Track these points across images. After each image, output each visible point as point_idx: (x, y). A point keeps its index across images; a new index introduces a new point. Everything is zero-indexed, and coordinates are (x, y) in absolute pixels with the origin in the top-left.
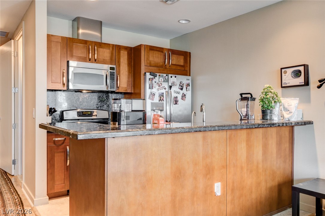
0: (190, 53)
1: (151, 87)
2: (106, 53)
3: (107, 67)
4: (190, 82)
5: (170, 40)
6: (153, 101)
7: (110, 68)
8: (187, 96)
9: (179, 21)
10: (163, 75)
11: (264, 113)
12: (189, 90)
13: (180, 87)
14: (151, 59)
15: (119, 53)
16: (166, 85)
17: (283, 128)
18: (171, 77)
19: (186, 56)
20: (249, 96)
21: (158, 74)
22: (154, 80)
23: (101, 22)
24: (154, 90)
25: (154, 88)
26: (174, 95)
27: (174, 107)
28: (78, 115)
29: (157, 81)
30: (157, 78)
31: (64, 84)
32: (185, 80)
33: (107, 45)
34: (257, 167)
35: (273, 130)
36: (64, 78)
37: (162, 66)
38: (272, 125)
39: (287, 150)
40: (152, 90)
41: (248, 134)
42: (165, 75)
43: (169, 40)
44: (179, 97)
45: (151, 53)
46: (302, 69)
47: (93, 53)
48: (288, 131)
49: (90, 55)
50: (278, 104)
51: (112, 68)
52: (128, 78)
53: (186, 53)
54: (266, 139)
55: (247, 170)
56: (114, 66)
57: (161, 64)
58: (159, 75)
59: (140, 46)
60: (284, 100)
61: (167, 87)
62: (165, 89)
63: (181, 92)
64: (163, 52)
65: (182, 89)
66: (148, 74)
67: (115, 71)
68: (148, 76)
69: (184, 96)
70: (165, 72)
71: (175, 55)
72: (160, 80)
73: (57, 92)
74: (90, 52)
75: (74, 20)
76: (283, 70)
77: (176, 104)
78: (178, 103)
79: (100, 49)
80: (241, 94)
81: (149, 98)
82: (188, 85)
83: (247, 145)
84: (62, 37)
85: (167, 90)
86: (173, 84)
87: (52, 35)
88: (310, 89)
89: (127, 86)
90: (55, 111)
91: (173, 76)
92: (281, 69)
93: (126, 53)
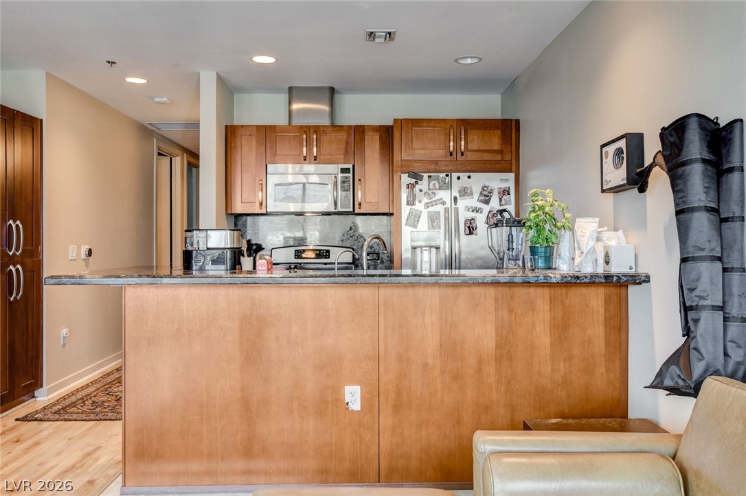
0: (518, 121)
1: (411, 202)
2: (336, 144)
3: (334, 169)
6: (416, 228)
7: (342, 169)
9: (456, 61)
10: (438, 176)
12: (508, 203)
13: (483, 198)
14: (416, 145)
15: (362, 140)
16: (445, 195)
18: (459, 178)
19: (511, 128)
21: (426, 176)
22: (418, 187)
23: (332, 91)
24: (419, 206)
25: (417, 202)
26: (464, 215)
28: (295, 255)
29: (425, 189)
30: (425, 182)
31: (261, 204)
32: (495, 181)
34: (479, 371)
36: (261, 194)
37: (441, 157)
40: (414, 207)
42: (443, 175)
43: (499, 96)
45: (417, 132)
48: (603, 297)
49: (304, 150)
51: (344, 171)
53: (506, 122)
54: (511, 312)
55: (443, 372)
56: (350, 166)
57: (440, 152)
58: (430, 177)
61: (447, 199)
62: (443, 203)
64: (445, 128)
65: (487, 202)
66: (404, 176)
67: (351, 175)
68: (405, 179)
69: (492, 217)
70: (449, 167)
72: (431, 187)
74: (304, 144)
76: (604, 150)
77: (471, 233)
78: (477, 231)
79: (325, 137)
81: (407, 223)
82: (506, 192)
84: (257, 127)
85: (448, 205)
86: (463, 192)
87: (242, 126)
88: (646, 196)
91: (464, 176)
92: (602, 146)
93: (376, 137)
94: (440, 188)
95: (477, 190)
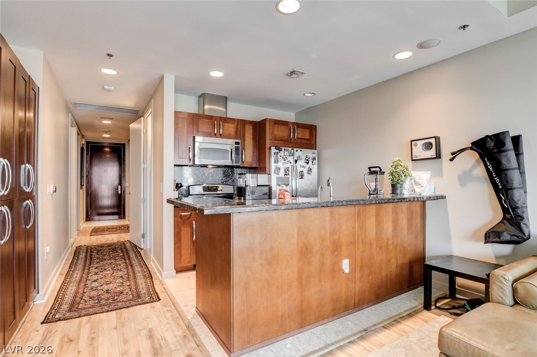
0: (316, 126)
1: (276, 161)
2: (231, 128)
3: (232, 142)
4: (316, 156)
5: (296, 113)
6: (279, 175)
7: (235, 142)
8: (313, 170)
9: (304, 95)
10: (288, 149)
11: (394, 187)
12: (315, 164)
13: (306, 161)
14: (276, 133)
15: (244, 127)
16: (291, 159)
17: (415, 203)
18: (297, 151)
19: (312, 129)
20: (378, 169)
21: (283, 148)
22: (279, 154)
23: (226, 97)
24: (280, 164)
25: (279, 162)
26: (300, 169)
27: (300, 181)
28: (203, 190)
29: (283, 156)
30: (282, 152)
31: (190, 160)
32: (310, 153)
33: (232, 120)
34: (387, 243)
35: (404, 205)
36: (190, 154)
37: (287, 140)
38: (403, 200)
39: (419, 225)
40: (278, 164)
41: (377, 209)
42: (290, 149)
43: (294, 114)
44: (305, 171)
45: (276, 127)
46: (433, 141)
47: (219, 128)
48: (420, 205)
49: (216, 130)
50: (409, 178)
51: (236, 143)
52: (253, 152)
53: (312, 126)
54: (396, 214)
55: (377, 246)
56: (239, 141)
57: (286, 137)
58: (285, 149)
59: (265, 120)
60: (414, 174)
61: (292, 161)
62: (291, 163)
63: (307, 166)
64: (288, 126)
65: (308, 163)
66: (273, 148)
67: (240, 146)
68: (273, 150)
69: (310, 170)
70: (291, 145)
71: (301, 129)
72: (285, 154)
73: (183, 167)
74: (216, 127)
75: (200, 97)
76: (413, 143)
77: (302, 178)
78: (304, 177)
79: (226, 124)
80: (370, 168)
81: (275, 173)
82: (314, 159)
83: (376, 220)
84: (188, 113)
85: (292, 164)
86: (299, 158)
87: (179, 112)
88: (442, 162)
89: (253, 159)
90: (182, 186)
91: (299, 150)
92: (412, 141)
93: (251, 127)
94: (289, 155)
95: (304, 158)
